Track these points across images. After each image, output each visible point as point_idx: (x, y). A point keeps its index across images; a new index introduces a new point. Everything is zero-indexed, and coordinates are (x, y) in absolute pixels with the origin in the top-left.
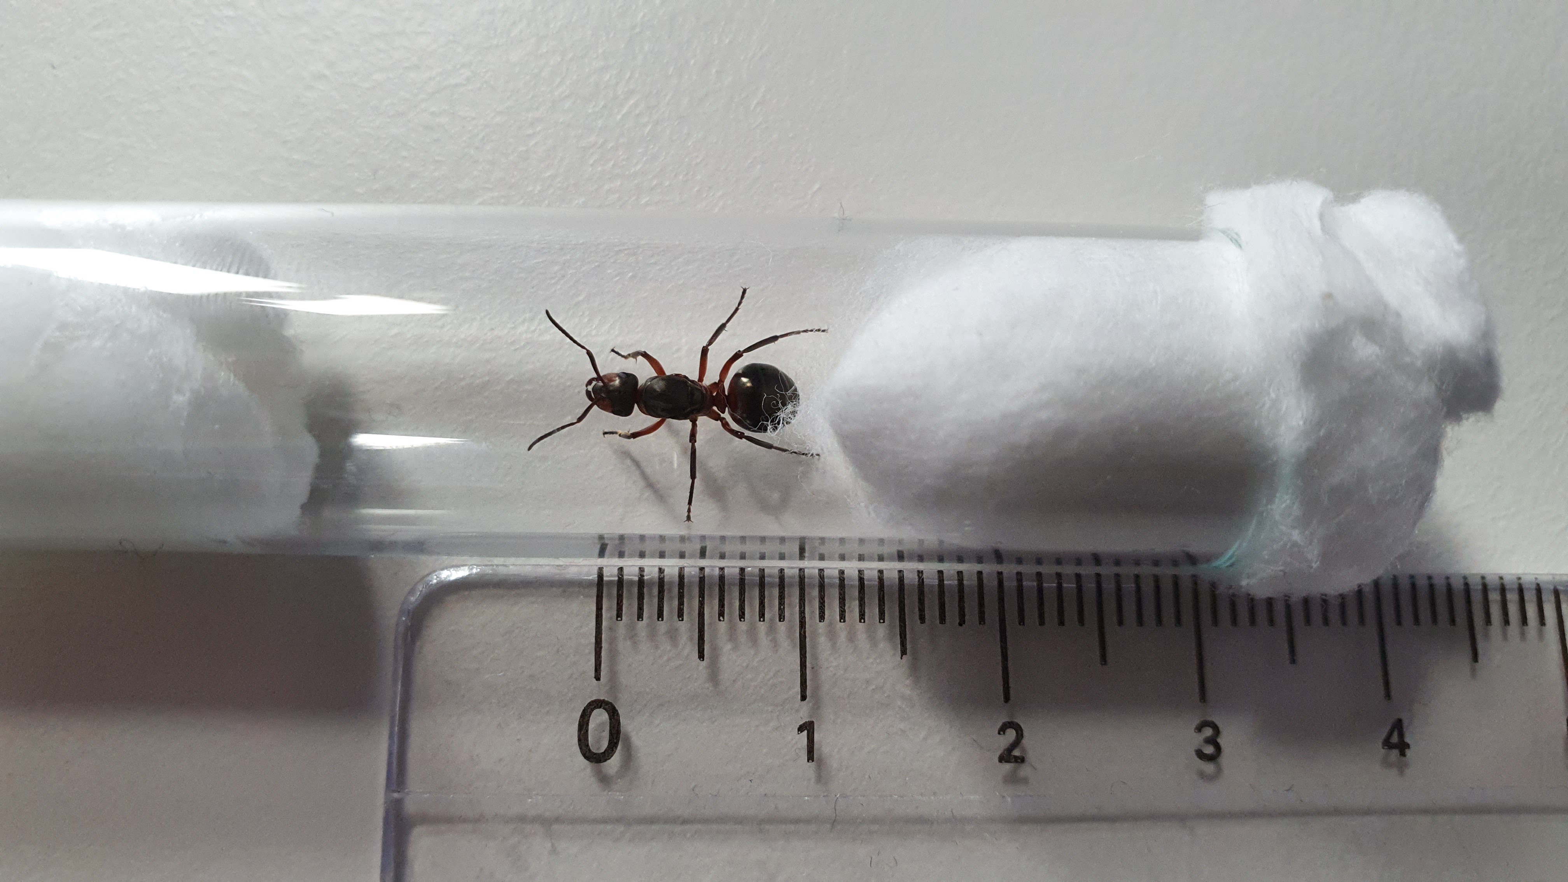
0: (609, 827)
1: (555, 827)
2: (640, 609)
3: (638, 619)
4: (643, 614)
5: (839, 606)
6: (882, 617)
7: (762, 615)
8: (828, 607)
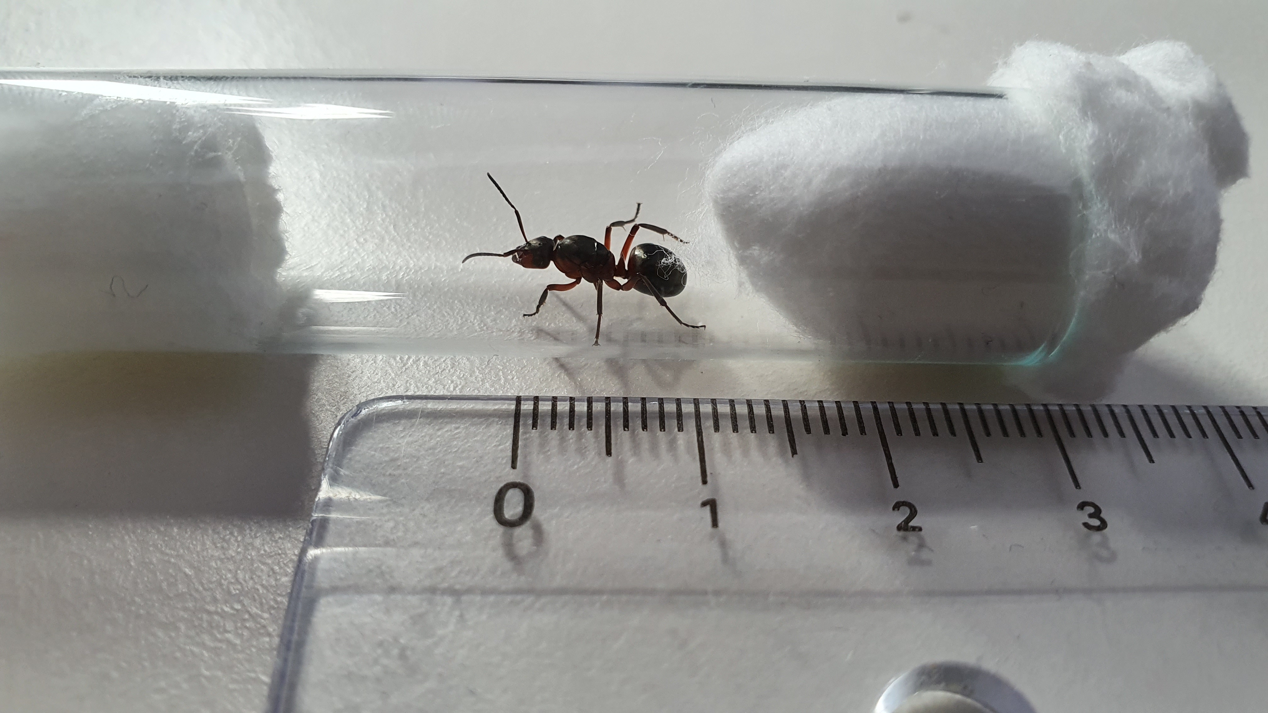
0: (519, 598)
1: (465, 598)
2: (554, 422)
3: (552, 429)
4: (556, 426)
5: (732, 422)
6: (771, 429)
7: (662, 427)
8: (722, 423)
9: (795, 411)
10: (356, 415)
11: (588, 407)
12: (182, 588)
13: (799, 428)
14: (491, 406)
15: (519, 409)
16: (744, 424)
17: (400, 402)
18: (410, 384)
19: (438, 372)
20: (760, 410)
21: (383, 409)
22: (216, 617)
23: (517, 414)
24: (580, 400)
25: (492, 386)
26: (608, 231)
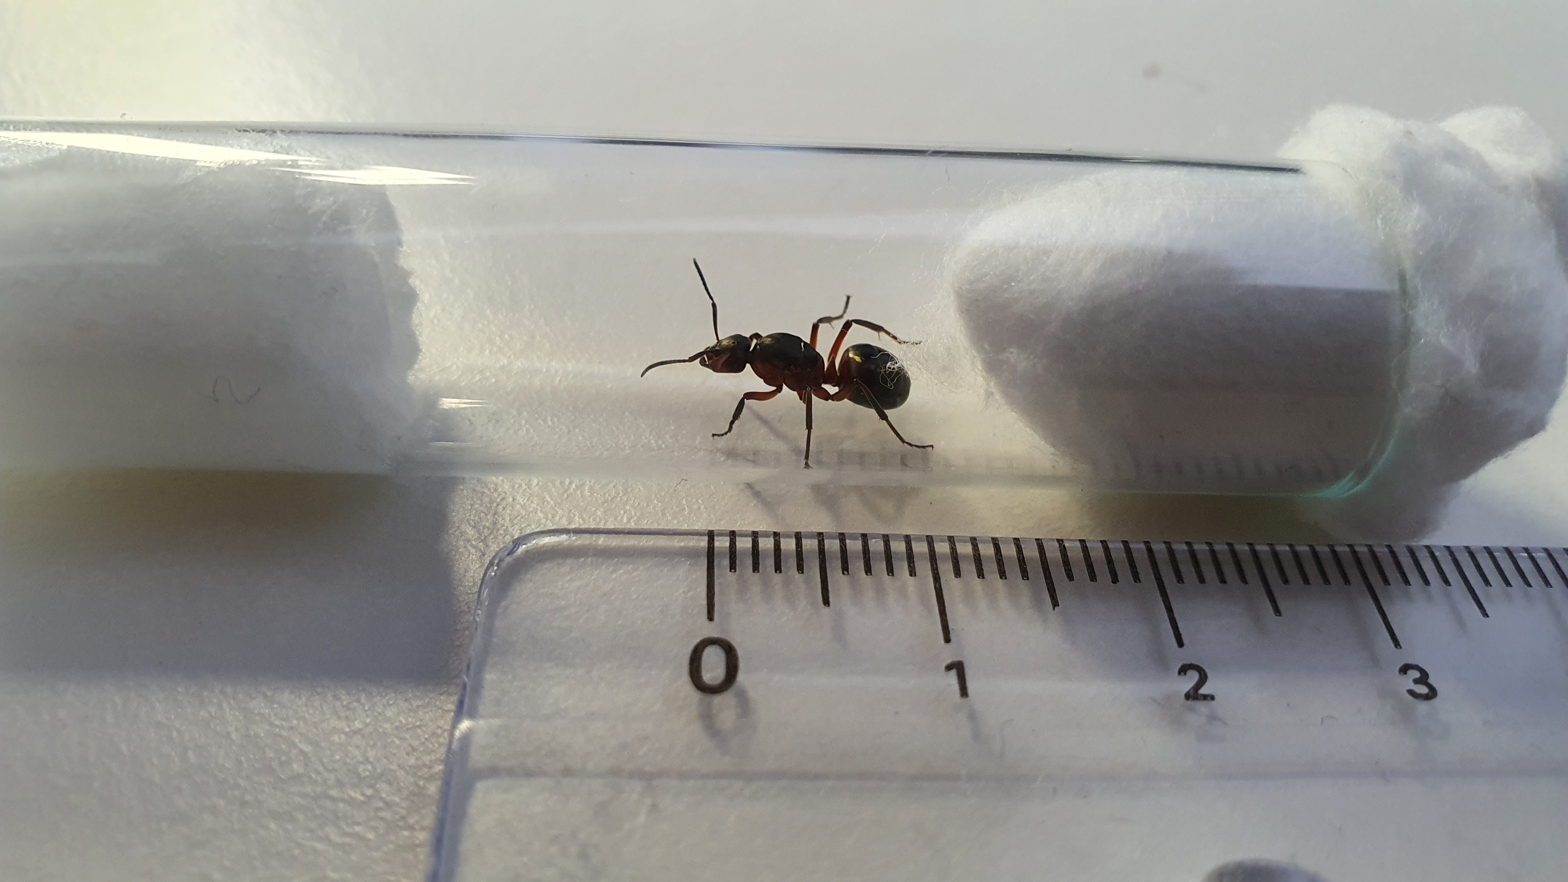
0: (723, 783)
1: (657, 783)
2: (756, 563)
3: (754, 572)
4: (758, 567)
5: (976, 566)
6: (1025, 575)
7: (890, 571)
8: (963, 566)
9: (1053, 553)
10: (511, 552)
11: (797, 545)
12: (297, 767)
13: (1058, 573)
14: (677, 543)
15: (712, 546)
16: (991, 567)
17: (564, 537)
18: (575, 515)
19: (608, 500)
20: (1009, 551)
21: (544, 546)
22: (341, 805)
23: (711, 552)
24: (788, 536)
25: (674, 518)
26: (815, 328)
